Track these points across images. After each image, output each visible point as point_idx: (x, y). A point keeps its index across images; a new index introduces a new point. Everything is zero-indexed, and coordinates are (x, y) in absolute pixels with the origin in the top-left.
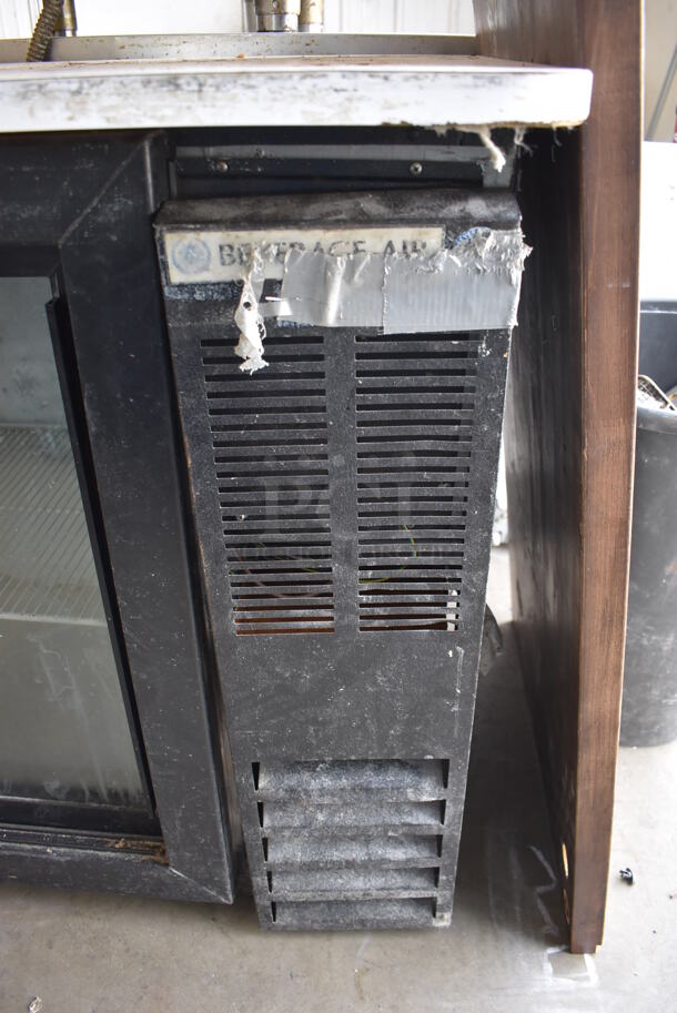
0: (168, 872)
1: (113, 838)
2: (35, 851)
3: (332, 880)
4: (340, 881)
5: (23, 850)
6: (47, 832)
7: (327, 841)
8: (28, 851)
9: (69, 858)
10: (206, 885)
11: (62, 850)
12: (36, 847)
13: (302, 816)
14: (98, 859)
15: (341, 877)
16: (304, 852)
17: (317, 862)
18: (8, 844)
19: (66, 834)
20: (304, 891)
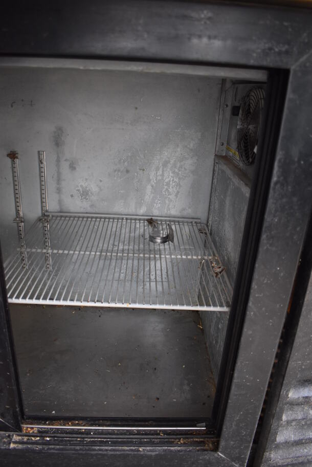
0: (216, 455)
1: (176, 439)
2: (132, 450)
3: (301, 450)
4: (306, 450)
5: (124, 450)
6: (135, 438)
7: (305, 427)
8: (127, 450)
9: (157, 453)
10: (234, 461)
11: (148, 448)
12: (132, 448)
13: (302, 413)
14: (171, 451)
15: (306, 449)
16: (295, 435)
17: (302, 440)
18: (114, 448)
19: (146, 439)
20: (287, 458)
